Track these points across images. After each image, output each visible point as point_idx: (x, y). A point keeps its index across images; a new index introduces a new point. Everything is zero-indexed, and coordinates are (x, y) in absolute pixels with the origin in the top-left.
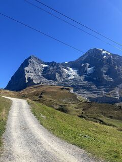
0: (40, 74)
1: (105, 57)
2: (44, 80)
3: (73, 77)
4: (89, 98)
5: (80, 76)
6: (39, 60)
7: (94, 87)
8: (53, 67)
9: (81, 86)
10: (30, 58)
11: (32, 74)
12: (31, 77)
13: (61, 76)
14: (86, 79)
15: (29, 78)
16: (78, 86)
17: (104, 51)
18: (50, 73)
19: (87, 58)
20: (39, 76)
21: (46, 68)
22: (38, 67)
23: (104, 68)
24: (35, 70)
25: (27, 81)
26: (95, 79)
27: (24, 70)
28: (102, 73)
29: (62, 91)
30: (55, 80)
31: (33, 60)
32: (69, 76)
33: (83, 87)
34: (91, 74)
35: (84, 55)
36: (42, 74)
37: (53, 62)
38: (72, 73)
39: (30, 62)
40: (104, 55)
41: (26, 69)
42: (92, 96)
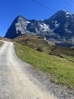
0: (25, 28)
1: (67, 16)
2: (28, 32)
3: (46, 30)
4: (55, 43)
5: (51, 29)
6: (25, 18)
7: (59, 36)
8: (34, 23)
9: (51, 36)
10: (18, 17)
11: (20, 28)
12: (20, 30)
13: (39, 29)
14: (54, 32)
15: (18, 31)
16: (49, 36)
17: (68, 12)
18: (31, 27)
19: (56, 17)
20: (25, 29)
21: (29, 24)
22: (24, 23)
23: (66, 24)
24: (22, 25)
25: (17, 33)
26: (60, 31)
27: (15, 25)
28: (64, 28)
29: (39, 39)
30: (35, 32)
31: (20, 18)
32: (43, 29)
33: (52, 37)
34: (57, 28)
35: (54, 15)
36: (27, 28)
37: (34, 20)
38: (46, 27)
39: (19, 20)
40: (67, 15)
41: (17, 24)
42: (57, 42)
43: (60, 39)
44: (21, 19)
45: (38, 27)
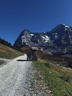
0: (30, 40)
1: (66, 29)
2: (32, 43)
3: (47, 42)
5: (51, 40)
6: (29, 32)
8: (37, 36)
11: (25, 40)
13: (40, 41)
15: (24, 42)
18: (35, 39)
19: (56, 30)
21: (33, 36)
22: (29, 36)
23: (64, 36)
24: (27, 37)
25: (23, 44)
26: (58, 42)
27: (21, 37)
30: (37, 43)
32: (45, 40)
33: (51, 47)
34: (56, 39)
35: (55, 28)
36: (31, 40)
37: (37, 33)
38: (47, 39)
39: (25, 33)
41: (23, 37)
42: (54, 52)
43: (56, 49)
44: (27, 33)
45: (40, 39)
